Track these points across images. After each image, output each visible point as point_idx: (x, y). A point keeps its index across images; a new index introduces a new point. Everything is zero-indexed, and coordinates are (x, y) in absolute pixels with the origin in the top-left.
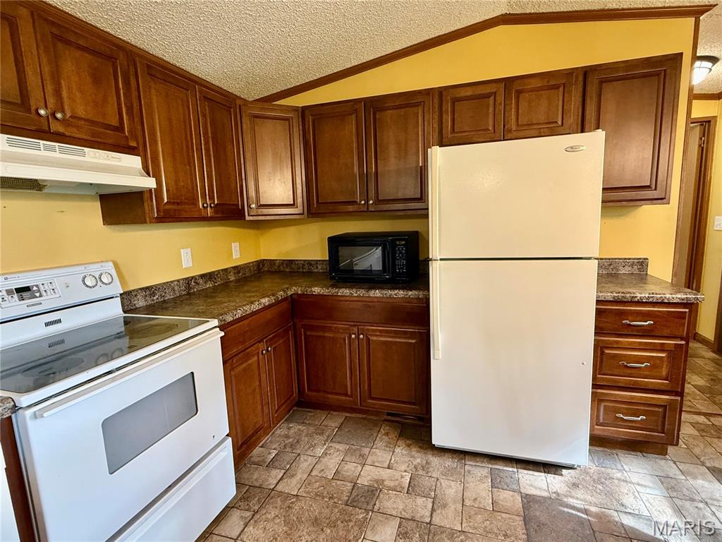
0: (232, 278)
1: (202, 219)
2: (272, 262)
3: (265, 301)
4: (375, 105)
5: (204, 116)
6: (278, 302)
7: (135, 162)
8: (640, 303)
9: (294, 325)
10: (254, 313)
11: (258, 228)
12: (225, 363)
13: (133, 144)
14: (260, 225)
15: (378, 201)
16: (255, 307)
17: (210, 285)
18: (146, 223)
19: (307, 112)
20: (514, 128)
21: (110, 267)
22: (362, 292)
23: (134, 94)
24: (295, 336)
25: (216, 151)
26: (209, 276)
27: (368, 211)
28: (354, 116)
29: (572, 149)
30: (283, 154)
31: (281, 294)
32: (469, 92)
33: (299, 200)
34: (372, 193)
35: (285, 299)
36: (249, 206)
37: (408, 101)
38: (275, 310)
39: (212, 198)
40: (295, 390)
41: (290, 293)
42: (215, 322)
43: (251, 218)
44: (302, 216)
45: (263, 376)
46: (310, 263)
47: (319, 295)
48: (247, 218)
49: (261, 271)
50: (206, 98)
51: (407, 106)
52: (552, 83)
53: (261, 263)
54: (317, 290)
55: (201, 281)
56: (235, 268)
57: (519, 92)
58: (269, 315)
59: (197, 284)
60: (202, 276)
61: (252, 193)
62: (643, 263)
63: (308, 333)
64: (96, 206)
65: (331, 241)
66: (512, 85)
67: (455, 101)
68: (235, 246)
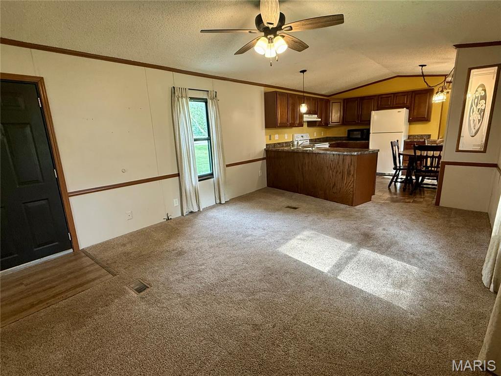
0: (322, 140)
2: (330, 137)
4: (362, 99)
5: (325, 105)
7: (316, 116)
8: (415, 142)
11: (330, 128)
13: (317, 113)
17: (318, 141)
19: (345, 100)
20: (395, 104)
21: (308, 134)
22: (355, 142)
23: (318, 104)
27: (358, 123)
29: (399, 112)
31: (336, 142)
33: (341, 121)
34: (359, 119)
36: (329, 123)
39: (324, 121)
44: (341, 125)
46: (341, 137)
47: (345, 143)
48: (328, 126)
49: (327, 139)
50: (325, 101)
51: (370, 99)
52: (404, 94)
54: (344, 141)
55: (317, 139)
56: (322, 138)
57: (397, 96)
61: (331, 119)
62: (429, 135)
64: (307, 123)
65: (348, 131)
66: (395, 94)
67: (381, 98)
68: (322, 133)
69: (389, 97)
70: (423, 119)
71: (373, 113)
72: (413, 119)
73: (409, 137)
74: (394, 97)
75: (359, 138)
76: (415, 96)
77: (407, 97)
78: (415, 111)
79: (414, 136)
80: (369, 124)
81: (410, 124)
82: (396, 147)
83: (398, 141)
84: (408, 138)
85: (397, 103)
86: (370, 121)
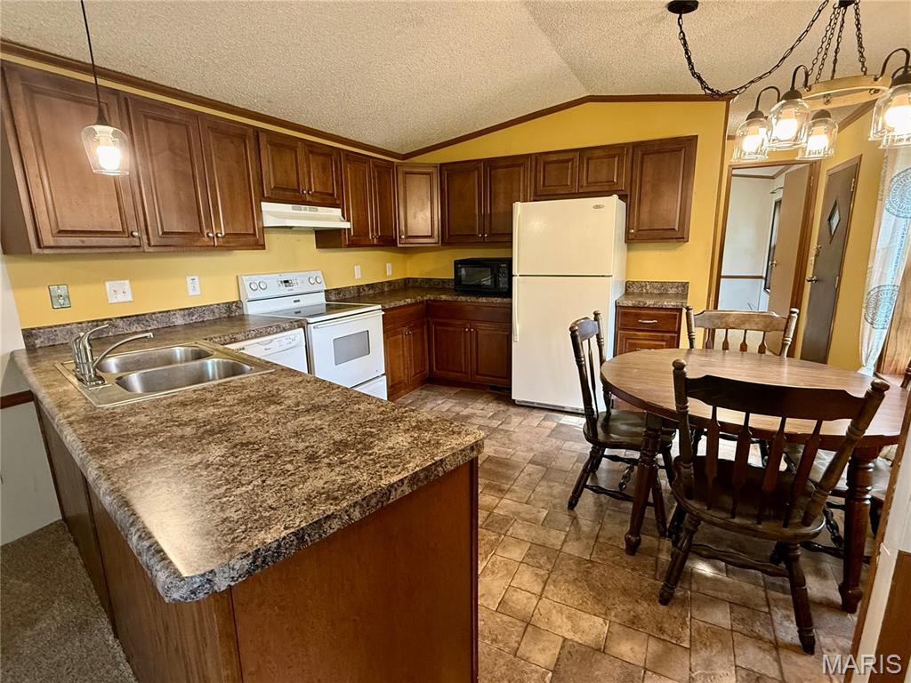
0: (386, 289)
1: (371, 246)
2: (415, 280)
3: (409, 301)
4: (491, 164)
5: (374, 179)
6: (416, 303)
7: (338, 212)
8: (648, 308)
9: (428, 322)
10: (400, 307)
11: (406, 253)
12: (384, 333)
13: (338, 202)
14: (407, 251)
15: (491, 235)
16: (402, 303)
17: (371, 292)
18: (341, 247)
19: (443, 168)
20: (585, 184)
21: (320, 273)
22: (473, 299)
23: (339, 172)
24: (428, 329)
25: (380, 199)
26: (371, 286)
27: (484, 242)
28: (476, 172)
29: (597, 207)
30: (425, 200)
31: (419, 298)
32: (555, 158)
33: (436, 233)
34: (487, 229)
35: (422, 302)
36: (400, 237)
37: (515, 162)
38: (414, 308)
39: (377, 232)
40: (427, 368)
41: (425, 298)
42: (380, 307)
43: (401, 246)
44: (437, 245)
45: (405, 348)
46: (443, 281)
47: (445, 301)
48: (399, 245)
49: (406, 285)
50: (376, 166)
51: (513, 166)
52: (611, 153)
53: (407, 281)
54: (444, 297)
55: (366, 288)
56: (388, 282)
57: (589, 159)
58: (411, 310)
59: (364, 290)
60: (367, 285)
61: (403, 228)
62: (685, 286)
63: (438, 328)
64: (313, 237)
65: (456, 263)
66: (585, 154)
67: (546, 163)
68: (389, 266)
69: (568, 161)
70: (671, 234)
71: (519, 207)
72: (637, 235)
73: (629, 288)
74: (581, 162)
75: (487, 287)
76: (643, 159)
77: (620, 161)
78: (645, 208)
79: (642, 285)
80: (509, 244)
81: (629, 250)
82: (594, 340)
83: (596, 314)
84: (627, 293)
85: (589, 181)
86: (511, 234)
